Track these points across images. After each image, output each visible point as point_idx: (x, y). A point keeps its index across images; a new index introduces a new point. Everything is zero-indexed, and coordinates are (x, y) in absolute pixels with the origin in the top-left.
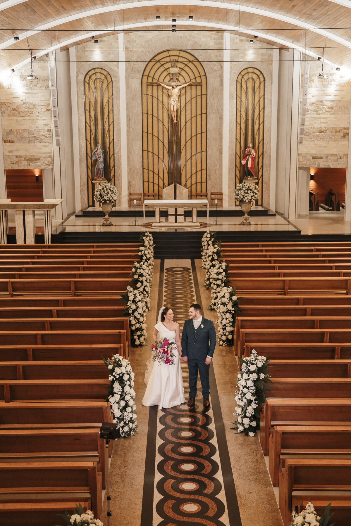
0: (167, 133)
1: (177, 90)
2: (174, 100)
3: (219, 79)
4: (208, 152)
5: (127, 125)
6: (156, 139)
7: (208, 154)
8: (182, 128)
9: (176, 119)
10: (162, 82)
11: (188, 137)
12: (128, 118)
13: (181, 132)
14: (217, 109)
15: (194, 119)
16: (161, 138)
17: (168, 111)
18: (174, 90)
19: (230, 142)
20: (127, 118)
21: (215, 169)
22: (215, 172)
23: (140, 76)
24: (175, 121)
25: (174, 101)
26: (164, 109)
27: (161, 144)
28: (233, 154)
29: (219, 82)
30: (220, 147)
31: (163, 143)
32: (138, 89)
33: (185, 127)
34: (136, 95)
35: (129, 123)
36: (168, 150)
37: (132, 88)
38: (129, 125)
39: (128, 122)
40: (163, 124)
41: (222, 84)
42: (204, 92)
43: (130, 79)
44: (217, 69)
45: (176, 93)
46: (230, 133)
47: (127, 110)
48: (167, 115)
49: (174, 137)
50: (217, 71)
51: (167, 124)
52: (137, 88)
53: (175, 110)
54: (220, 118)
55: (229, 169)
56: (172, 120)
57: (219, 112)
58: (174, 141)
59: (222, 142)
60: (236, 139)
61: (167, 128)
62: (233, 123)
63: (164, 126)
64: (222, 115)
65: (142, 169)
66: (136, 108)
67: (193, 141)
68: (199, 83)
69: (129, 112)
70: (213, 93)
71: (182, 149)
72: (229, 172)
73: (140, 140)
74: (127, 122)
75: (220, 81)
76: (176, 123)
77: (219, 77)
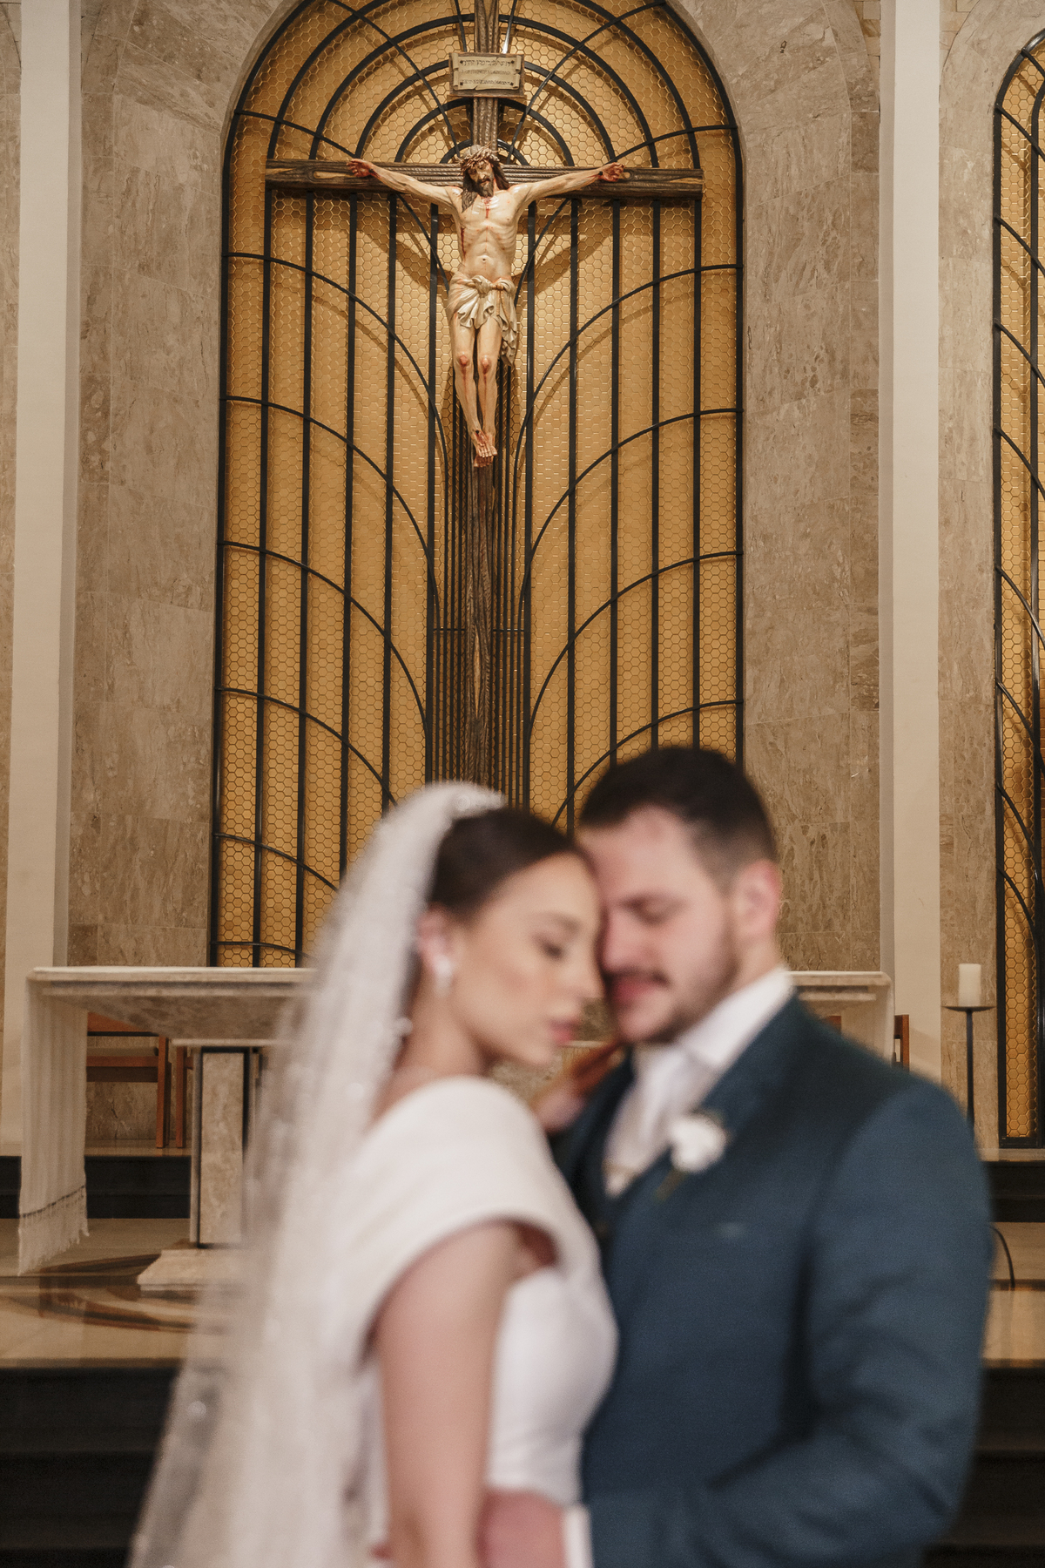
0: (423, 559)
1: (504, 204)
2: (480, 278)
3: (847, 116)
4: (748, 706)
5: (85, 461)
6: (327, 604)
7: (750, 722)
8: (537, 529)
9: (491, 436)
10: (390, 156)
11: (592, 595)
12: (97, 400)
13: (530, 552)
14: (831, 353)
15: (635, 456)
16: (369, 594)
17: (431, 388)
18: (479, 202)
19: (946, 596)
20: (86, 399)
21: (812, 833)
22: (820, 863)
23: (212, 105)
24: (487, 450)
25: (482, 294)
26: (399, 380)
27: (368, 645)
28: (977, 699)
29: (844, 138)
30: (858, 651)
31: (386, 633)
32: (188, 199)
33: (563, 514)
34: (169, 243)
35: (103, 438)
36: (423, 696)
37: (135, 171)
38: (95, 459)
39: (91, 437)
40: (390, 490)
41: (873, 150)
42: (718, 249)
43: (117, 98)
44: (830, 40)
45: (501, 230)
46: (945, 523)
47: (83, 337)
48: (425, 423)
49: (478, 582)
50: (829, 52)
51: (423, 495)
52: (180, 189)
53: (488, 354)
54: (854, 416)
55: (945, 819)
56: (463, 444)
57: (844, 374)
58: (476, 620)
59: (873, 611)
60: (999, 574)
61: (422, 523)
62: (973, 439)
63: (397, 508)
64: (875, 393)
65: (204, 831)
66: (171, 340)
67: (625, 631)
68: (682, 174)
69: (105, 357)
70: (796, 241)
71: (536, 685)
72: (946, 847)
73: (194, 599)
74: (83, 437)
75: (856, 130)
76: (498, 458)
77: (844, 102)
